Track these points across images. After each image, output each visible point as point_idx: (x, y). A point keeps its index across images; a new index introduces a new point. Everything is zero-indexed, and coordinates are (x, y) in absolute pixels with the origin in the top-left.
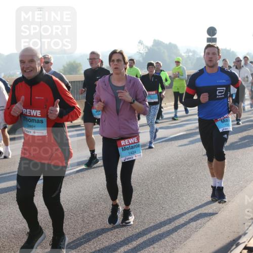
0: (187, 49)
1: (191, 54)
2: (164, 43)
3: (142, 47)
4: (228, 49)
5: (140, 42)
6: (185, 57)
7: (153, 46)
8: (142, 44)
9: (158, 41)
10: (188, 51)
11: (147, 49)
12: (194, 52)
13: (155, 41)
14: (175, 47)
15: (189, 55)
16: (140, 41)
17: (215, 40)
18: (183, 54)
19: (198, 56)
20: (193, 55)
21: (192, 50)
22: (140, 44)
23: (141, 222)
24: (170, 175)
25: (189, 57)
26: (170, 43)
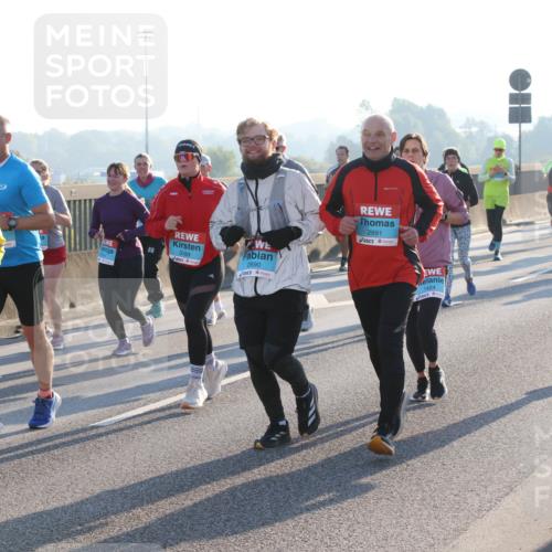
0: (468, 120)
1: (474, 129)
2: (416, 106)
5: (365, 105)
6: (463, 135)
7: (391, 112)
8: (367, 109)
9: (404, 101)
10: (469, 123)
12: (483, 125)
13: (395, 99)
14: (441, 113)
15: (471, 133)
16: (363, 101)
17: (527, 99)
18: (458, 130)
19: (491, 135)
20: (481, 131)
21: (477, 120)
25: (470, 135)
26: (429, 107)
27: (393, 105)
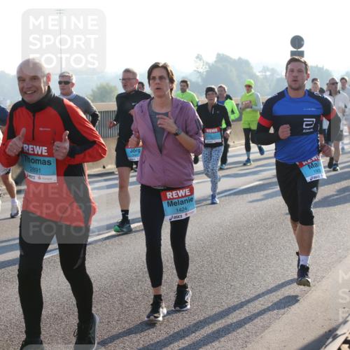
0: (264, 67)
1: (268, 73)
2: (231, 59)
3: (202, 64)
4: (320, 66)
5: (199, 57)
6: (261, 77)
7: (215, 62)
8: (200, 60)
9: (223, 55)
10: (265, 69)
11: (207, 67)
12: (273, 71)
13: (218, 55)
14: (247, 63)
15: (266, 76)
16: (198, 55)
17: (302, 54)
18: (258, 74)
19: (278, 77)
20: (272, 75)
21: (270, 67)
22: (198, 60)
23: (202, 305)
24: (241, 241)
25: (265, 77)
26: (240, 59)
27: (217, 58)
